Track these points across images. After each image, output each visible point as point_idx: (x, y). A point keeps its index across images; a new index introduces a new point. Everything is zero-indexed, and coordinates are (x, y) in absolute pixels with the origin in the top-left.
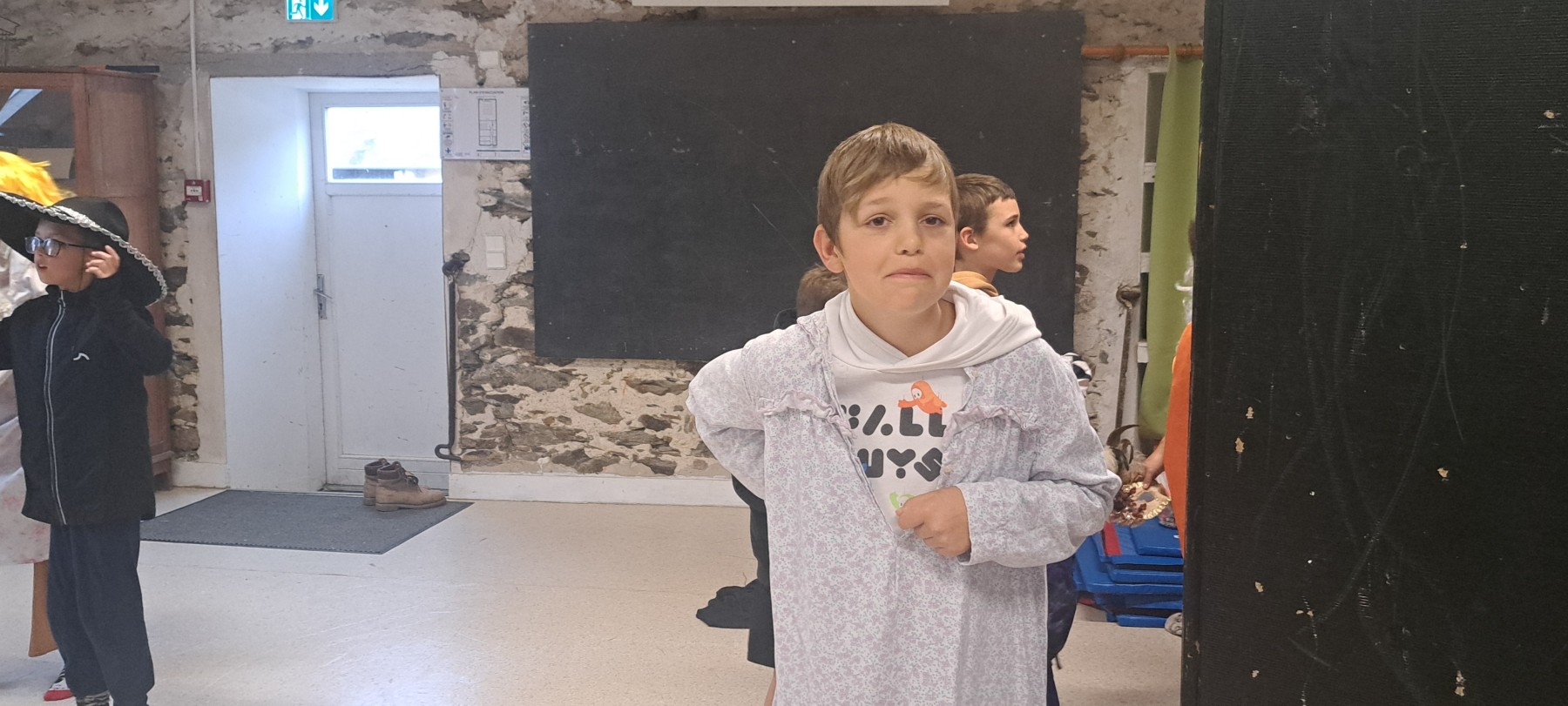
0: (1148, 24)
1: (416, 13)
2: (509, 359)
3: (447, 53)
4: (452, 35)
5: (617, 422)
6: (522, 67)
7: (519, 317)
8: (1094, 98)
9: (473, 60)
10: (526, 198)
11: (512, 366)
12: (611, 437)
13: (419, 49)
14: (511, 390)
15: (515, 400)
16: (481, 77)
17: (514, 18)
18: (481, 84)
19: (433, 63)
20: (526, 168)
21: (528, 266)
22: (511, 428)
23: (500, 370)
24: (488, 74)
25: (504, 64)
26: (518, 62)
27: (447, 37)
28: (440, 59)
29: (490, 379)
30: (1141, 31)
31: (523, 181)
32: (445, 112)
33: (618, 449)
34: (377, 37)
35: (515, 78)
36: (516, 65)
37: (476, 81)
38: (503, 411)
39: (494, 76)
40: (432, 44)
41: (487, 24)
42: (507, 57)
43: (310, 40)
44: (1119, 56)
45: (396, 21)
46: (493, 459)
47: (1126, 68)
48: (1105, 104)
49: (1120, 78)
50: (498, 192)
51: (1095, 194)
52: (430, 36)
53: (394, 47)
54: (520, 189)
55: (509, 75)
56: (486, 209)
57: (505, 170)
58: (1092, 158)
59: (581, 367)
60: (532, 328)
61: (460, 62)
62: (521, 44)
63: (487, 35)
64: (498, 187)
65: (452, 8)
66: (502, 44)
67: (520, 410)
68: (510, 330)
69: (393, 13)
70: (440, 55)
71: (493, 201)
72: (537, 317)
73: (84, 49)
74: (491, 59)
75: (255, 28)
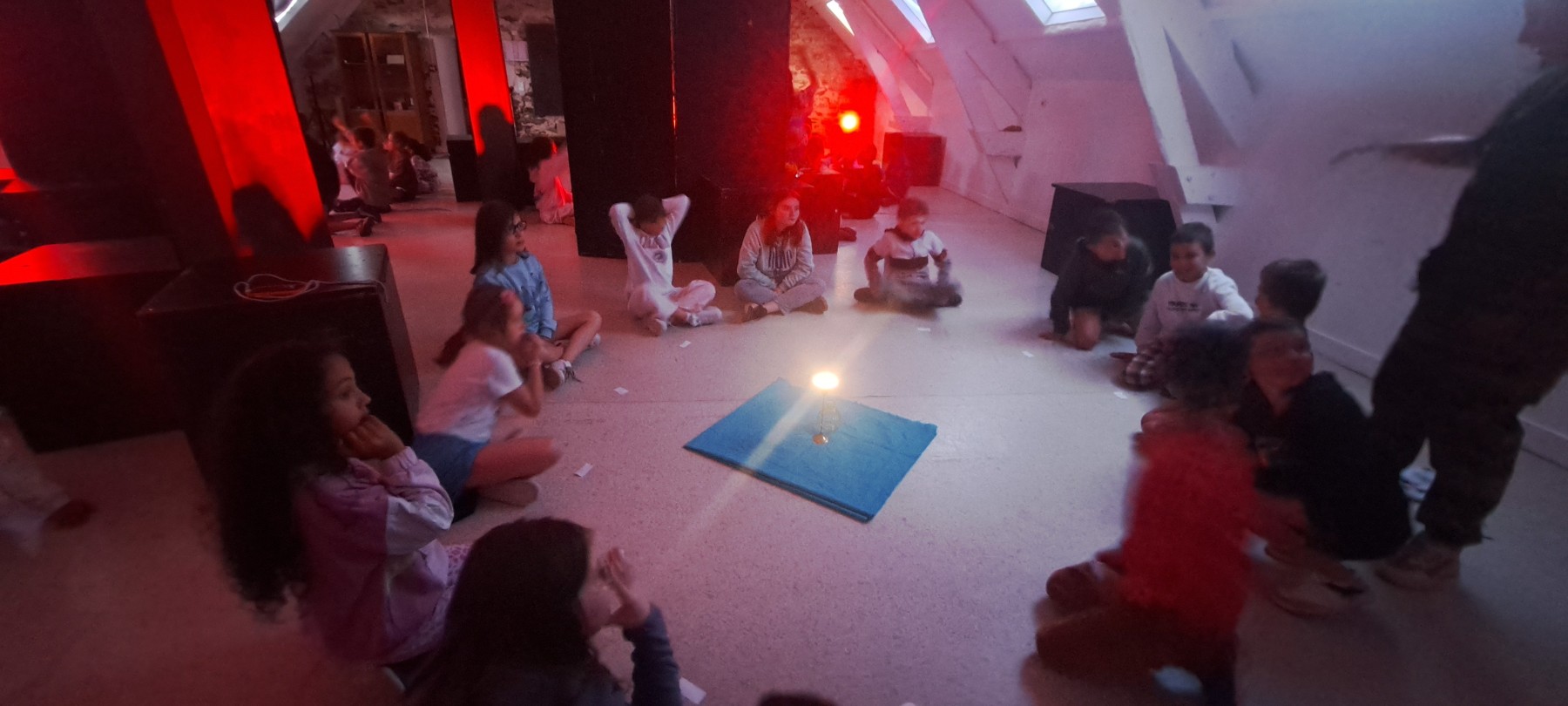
2: (527, 116)
3: (503, 30)
4: (503, 26)
6: (524, 35)
7: (529, 105)
9: (510, 33)
10: (528, 72)
11: (529, 118)
14: (530, 124)
15: (529, 127)
17: (520, 21)
20: (526, 64)
21: (531, 90)
23: (526, 119)
24: (513, 37)
25: (519, 35)
29: (524, 121)
31: (527, 67)
35: (522, 39)
36: (521, 35)
37: (511, 39)
38: (528, 130)
39: (516, 38)
41: (513, 23)
42: (520, 32)
50: (521, 71)
54: (526, 69)
55: (520, 38)
56: (517, 75)
57: (521, 64)
59: (547, 118)
60: (532, 107)
61: (506, 33)
62: (523, 28)
63: (513, 25)
64: (520, 69)
65: (502, 18)
66: (518, 29)
67: (532, 130)
68: (528, 109)
71: (519, 73)
72: (534, 105)
73: (392, 26)
74: (514, 33)
75: (445, 21)
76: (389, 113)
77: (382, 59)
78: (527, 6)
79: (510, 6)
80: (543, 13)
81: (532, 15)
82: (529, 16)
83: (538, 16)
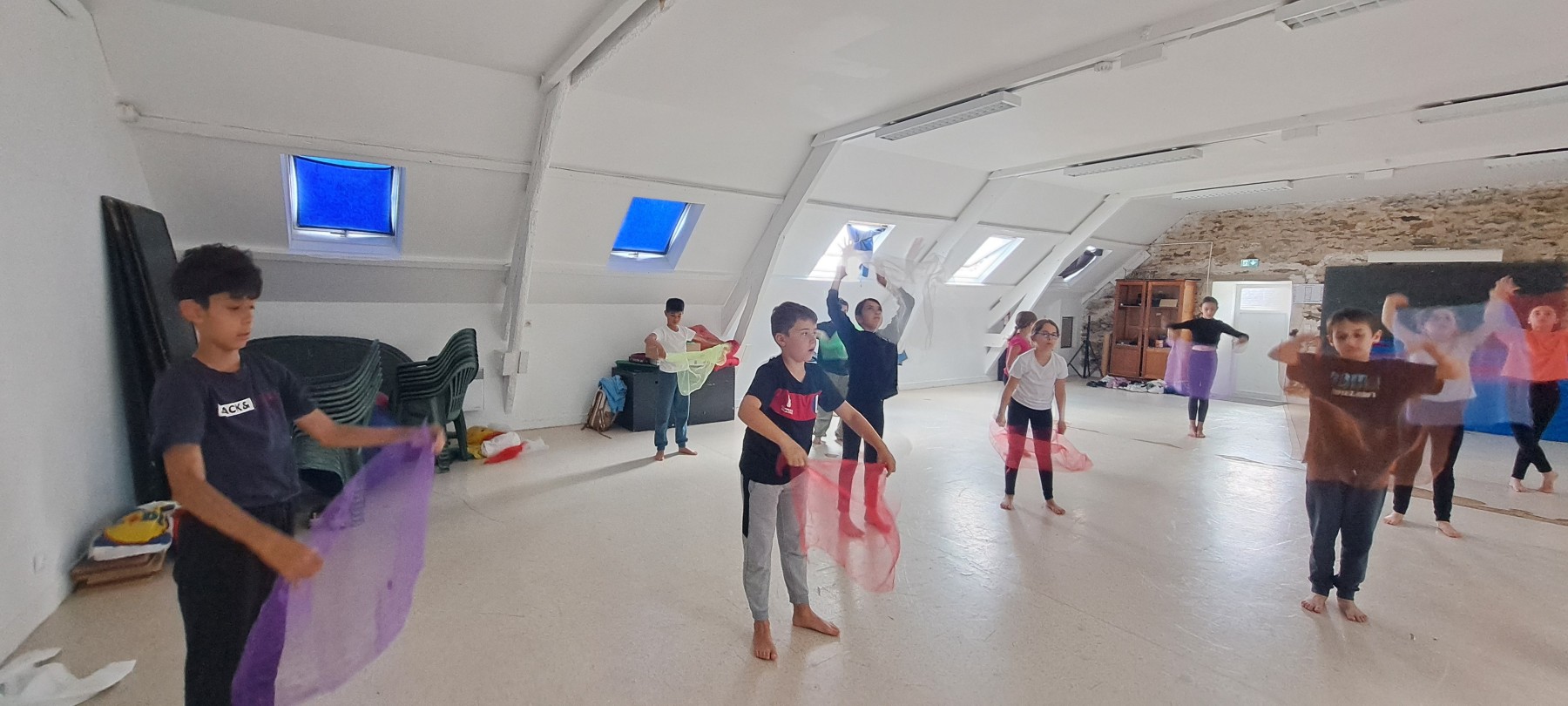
1: (1285, 264)
3: (1296, 275)
6: (1323, 279)
9: (1305, 276)
10: (1318, 315)
13: (1286, 274)
16: (1307, 281)
17: (1320, 265)
18: (1307, 283)
19: (1290, 277)
20: (1321, 306)
24: (1310, 281)
25: (1316, 278)
26: (1321, 277)
27: (1296, 270)
28: (1293, 276)
31: (1320, 310)
32: (1294, 289)
34: (1272, 270)
35: (1320, 282)
36: (1319, 278)
37: (1305, 283)
40: (1290, 272)
41: (1311, 266)
42: (1317, 276)
43: (1249, 272)
45: (1278, 266)
50: (1310, 313)
52: (1290, 270)
53: (1277, 273)
54: (1317, 312)
55: (1316, 281)
56: (1305, 317)
57: (1313, 307)
61: (1300, 277)
62: (1323, 272)
63: (1309, 269)
64: (1309, 311)
65: (1298, 262)
66: (1315, 272)
69: (1278, 264)
71: (1307, 315)
74: (1311, 276)
75: (1230, 268)
76: (1151, 350)
77: (1155, 303)
78: (1333, 249)
79: (1311, 250)
80: (1354, 256)
81: (1339, 258)
82: (1334, 259)
83: (1347, 258)
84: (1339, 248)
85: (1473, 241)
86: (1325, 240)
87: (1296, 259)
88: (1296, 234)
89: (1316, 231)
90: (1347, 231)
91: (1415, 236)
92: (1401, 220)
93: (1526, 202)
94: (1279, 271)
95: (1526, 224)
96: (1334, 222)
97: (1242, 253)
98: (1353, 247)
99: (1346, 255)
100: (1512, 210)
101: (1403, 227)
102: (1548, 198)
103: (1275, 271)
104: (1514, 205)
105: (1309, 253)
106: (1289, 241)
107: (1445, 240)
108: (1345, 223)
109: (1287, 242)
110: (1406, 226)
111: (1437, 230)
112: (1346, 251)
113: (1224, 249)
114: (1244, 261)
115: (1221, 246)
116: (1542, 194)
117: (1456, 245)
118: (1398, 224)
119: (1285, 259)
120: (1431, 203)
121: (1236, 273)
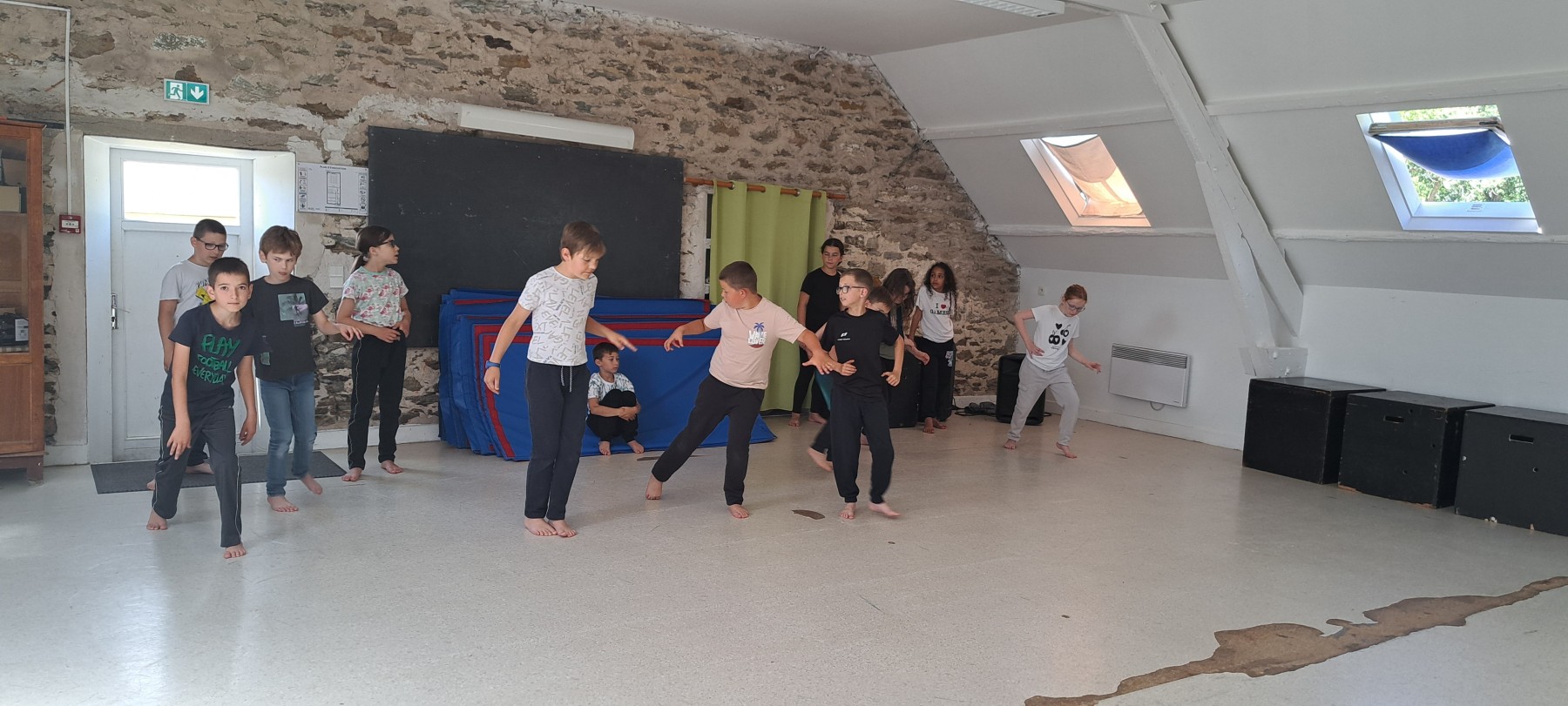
0: (706, 169)
1: (274, 107)
3: (300, 138)
4: (302, 125)
5: (419, 389)
6: (361, 153)
8: (685, 204)
9: (320, 144)
11: (344, 355)
12: (414, 399)
13: (277, 132)
14: (342, 372)
16: (326, 157)
17: (351, 120)
18: (325, 161)
19: (288, 143)
22: (338, 398)
23: (335, 358)
24: (332, 155)
25: (344, 150)
26: (354, 149)
27: (298, 126)
28: (294, 141)
29: (326, 365)
30: (704, 172)
32: (301, 177)
33: (418, 407)
34: (241, 120)
35: (353, 159)
36: (352, 152)
37: (323, 159)
38: (335, 387)
39: (335, 158)
40: (286, 130)
41: (330, 121)
42: (345, 144)
43: (182, 116)
44: (696, 185)
45: (259, 110)
46: (327, 421)
47: (699, 189)
48: (689, 207)
49: (696, 195)
50: (338, 237)
51: (684, 253)
52: (286, 124)
53: (257, 129)
55: (347, 157)
56: (327, 247)
57: (343, 222)
58: (684, 234)
61: (311, 145)
62: (359, 137)
63: (331, 129)
64: (337, 232)
65: (304, 107)
66: (344, 136)
69: (255, 105)
70: (295, 138)
71: (333, 242)
74: (334, 145)
75: (131, 100)
78: (372, 86)
79: (329, 79)
80: (414, 107)
81: (387, 107)
82: (378, 109)
83: (403, 112)
84: (385, 85)
85: (582, 107)
86: (356, 60)
87: (298, 97)
88: (293, 31)
89: (338, 32)
90: (396, 48)
91: (506, 82)
92: (483, 42)
93: (636, 47)
94: (263, 123)
95: (638, 86)
96: (370, 21)
97: (159, 61)
98: (411, 85)
99: (401, 103)
100: (624, 61)
101: (489, 58)
102: (659, 48)
103: (252, 123)
104: (623, 50)
105: (326, 86)
106: (278, 47)
107: (549, 96)
108: (394, 28)
109: (276, 50)
110: (491, 58)
111: (534, 75)
112: (399, 93)
113: (107, 39)
114: (173, 85)
115: (98, 30)
116: (652, 38)
117: (562, 109)
118: (480, 49)
119: (271, 93)
120: (525, 19)
121: (149, 118)
